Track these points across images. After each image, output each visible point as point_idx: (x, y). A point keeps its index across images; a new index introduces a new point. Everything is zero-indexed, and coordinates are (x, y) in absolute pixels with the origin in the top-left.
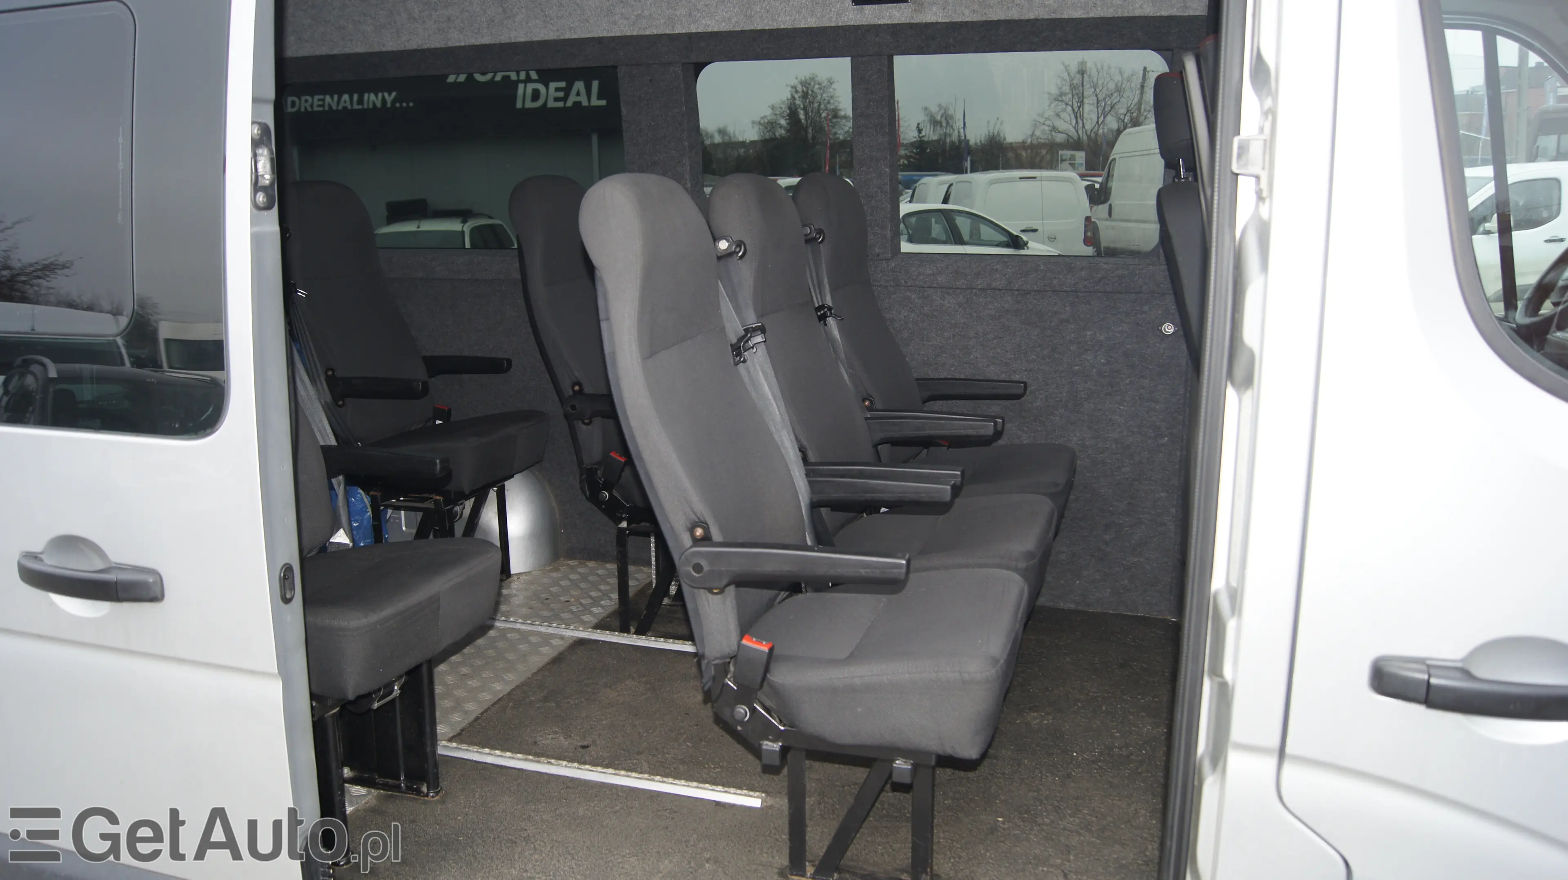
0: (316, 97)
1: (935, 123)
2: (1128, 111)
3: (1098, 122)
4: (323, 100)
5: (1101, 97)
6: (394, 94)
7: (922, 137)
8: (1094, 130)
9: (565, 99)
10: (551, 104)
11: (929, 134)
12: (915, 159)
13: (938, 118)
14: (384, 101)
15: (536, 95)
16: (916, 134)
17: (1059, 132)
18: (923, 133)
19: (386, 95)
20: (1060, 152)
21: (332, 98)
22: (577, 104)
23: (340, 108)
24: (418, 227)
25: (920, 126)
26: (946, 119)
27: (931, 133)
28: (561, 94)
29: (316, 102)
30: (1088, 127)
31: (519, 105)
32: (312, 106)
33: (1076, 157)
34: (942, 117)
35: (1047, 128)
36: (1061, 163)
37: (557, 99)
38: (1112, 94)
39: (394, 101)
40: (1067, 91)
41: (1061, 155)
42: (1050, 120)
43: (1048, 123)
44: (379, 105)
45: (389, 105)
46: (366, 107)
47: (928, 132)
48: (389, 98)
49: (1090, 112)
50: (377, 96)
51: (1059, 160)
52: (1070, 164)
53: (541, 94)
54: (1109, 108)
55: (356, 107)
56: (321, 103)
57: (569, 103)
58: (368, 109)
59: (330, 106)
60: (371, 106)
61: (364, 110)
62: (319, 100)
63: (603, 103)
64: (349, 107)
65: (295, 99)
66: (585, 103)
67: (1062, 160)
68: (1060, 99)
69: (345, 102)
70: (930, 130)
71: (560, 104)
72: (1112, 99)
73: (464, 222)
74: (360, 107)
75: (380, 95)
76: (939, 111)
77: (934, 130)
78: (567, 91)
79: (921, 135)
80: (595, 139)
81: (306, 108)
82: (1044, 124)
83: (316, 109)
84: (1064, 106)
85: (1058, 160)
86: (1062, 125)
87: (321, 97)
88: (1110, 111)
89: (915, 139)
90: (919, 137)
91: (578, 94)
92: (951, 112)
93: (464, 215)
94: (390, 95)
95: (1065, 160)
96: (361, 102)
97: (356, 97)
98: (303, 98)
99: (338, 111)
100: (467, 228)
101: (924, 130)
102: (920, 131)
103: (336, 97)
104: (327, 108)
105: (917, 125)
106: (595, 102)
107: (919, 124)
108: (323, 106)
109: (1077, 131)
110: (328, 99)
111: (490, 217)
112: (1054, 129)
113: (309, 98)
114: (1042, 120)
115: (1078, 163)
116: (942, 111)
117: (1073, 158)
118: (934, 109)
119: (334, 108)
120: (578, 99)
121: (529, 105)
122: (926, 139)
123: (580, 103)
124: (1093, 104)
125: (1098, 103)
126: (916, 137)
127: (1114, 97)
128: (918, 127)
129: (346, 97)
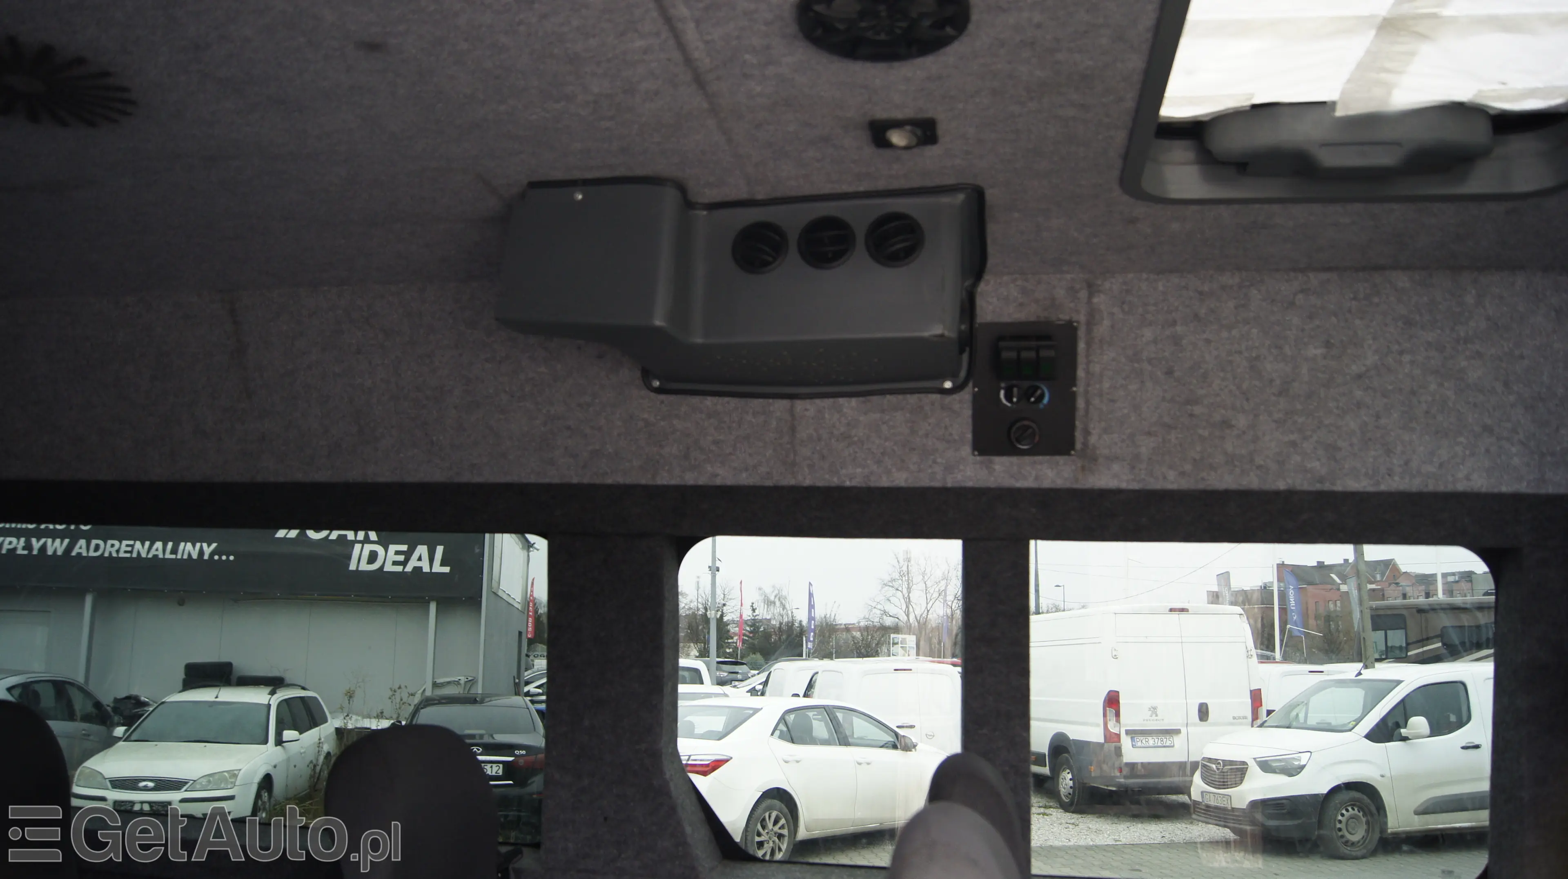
0: (125, 543)
1: (769, 603)
2: (955, 598)
3: (927, 608)
4: (132, 546)
5: (929, 584)
6: (214, 545)
7: (756, 616)
8: (923, 615)
9: (404, 563)
10: (389, 568)
11: (763, 614)
12: (748, 637)
13: (772, 598)
14: (201, 552)
15: (373, 557)
16: (750, 612)
17: (890, 616)
18: (757, 612)
19: (205, 545)
20: (892, 636)
21: (143, 545)
22: (417, 570)
23: (150, 556)
24: (217, 697)
25: (754, 605)
26: (779, 600)
27: (765, 613)
28: (401, 558)
29: (124, 548)
30: (918, 613)
31: (353, 567)
32: (118, 551)
33: (907, 640)
34: (776, 596)
35: (878, 612)
36: (893, 646)
37: (395, 563)
38: (939, 582)
39: (212, 554)
40: (897, 577)
41: (893, 638)
42: (881, 604)
43: (879, 607)
44: (195, 556)
45: (206, 557)
46: (179, 557)
47: (761, 611)
48: (208, 550)
49: (917, 596)
50: (194, 546)
51: (891, 643)
52: (901, 647)
53: (379, 557)
54: (937, 596)
55: (168, 556)
56: (129, 549)
57: (409, 568)
58: (182, 559)
59: (139, 552)
60: (185, 557)
61: (176, 559)
62: (127, 546)
63: (447, 570)
64: (161, 556)
65: (101, 542)
66: (426, 569)
67: (894, 644)
68: (891, 584)
69: (157, 550)
70: (764, 610)
71: (399, 569)
72: (939, 586)
73: (272, 693)
74: (173, 556)
75: (198, 545)
76: (773, 592)
77: (767, 610)
78: (408, 555)
79: (755, 614)
80: (433, 607)
81: (110, 553)
82: (875, 608)
83: (122, 555)
84: (895, 592)
85: (889, 644)
86: (892, 610)
87: (131, 542)
88: (938, 597)
89: (749, 618)
90: (753, 616)
91: (420, 559)
92: (784, 593)
93: (275, 683)
94: (209, 546)
95: (897, 644)
96: (174, 551)
97: (170, 545)
98: (110, 542)
99: (146, 558)
100: (275, 701)
101: (757, 609)
102: (754, 610)
103: (147, 544)
104: (135, 555)
105: (751, 604)
106: (438, 568)
107: (753, 603)
108: (131, 552)
109: (908, 616)
110: (138, 545)
111: (304, 688)
112: (885, 613)
113: (116, 543)
114: (874, 604)
115: (909, 647)
116: (776, 592)
117: (904, 641)
118: (768, 590)
119: (144, 555)
120: (419, 564)
121: (364, 567)
122: (760, 617)
123: (421, 568)
124: (922, 591)
125: (926, 590)
126: (750, 616)
127: (940, 585)
128: (752, 606)
129: (159, 545)
